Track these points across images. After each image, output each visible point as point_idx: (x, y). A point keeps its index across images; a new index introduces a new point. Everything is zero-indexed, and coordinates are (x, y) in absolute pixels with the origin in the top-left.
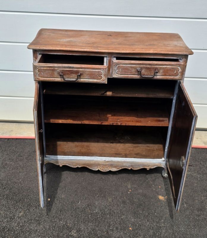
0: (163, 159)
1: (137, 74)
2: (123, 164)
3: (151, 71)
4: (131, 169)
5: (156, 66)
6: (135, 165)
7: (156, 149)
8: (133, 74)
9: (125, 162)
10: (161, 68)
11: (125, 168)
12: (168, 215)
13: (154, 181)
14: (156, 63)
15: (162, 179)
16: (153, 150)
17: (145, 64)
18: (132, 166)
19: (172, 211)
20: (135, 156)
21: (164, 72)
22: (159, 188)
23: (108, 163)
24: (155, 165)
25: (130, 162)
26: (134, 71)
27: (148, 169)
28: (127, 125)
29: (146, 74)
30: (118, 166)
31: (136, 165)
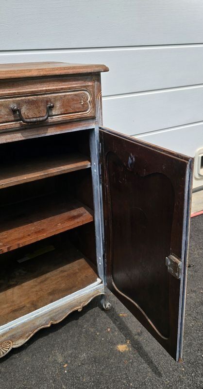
0: (99, 280)
1: (13, 119)
2: (33, 324)
3: (39, 107)
4: (52, 325)
5: (46, 96)
6: (57, 313)
7: (78, 269)
8: (3, 120)
9: (37, 318)
10: (55, 98)
11: (39, 329)
12: (151, 374)
13: (94, 324)
14: (44, 89)
15: (105, 315)
16: (75, 274)
17: (23, 93)
18: (51, 319)
19: (152, 362)
20: (51, 297)
21: (63, 106)
22: (108, 332)
23: (5, 337)
24: (90, 298)
25: (46, 314)
26: (6, 113)
27: (79, 310)
28: (21, 246)
29: (30, 116)
30: (26, 332)
31: (59, 314)
